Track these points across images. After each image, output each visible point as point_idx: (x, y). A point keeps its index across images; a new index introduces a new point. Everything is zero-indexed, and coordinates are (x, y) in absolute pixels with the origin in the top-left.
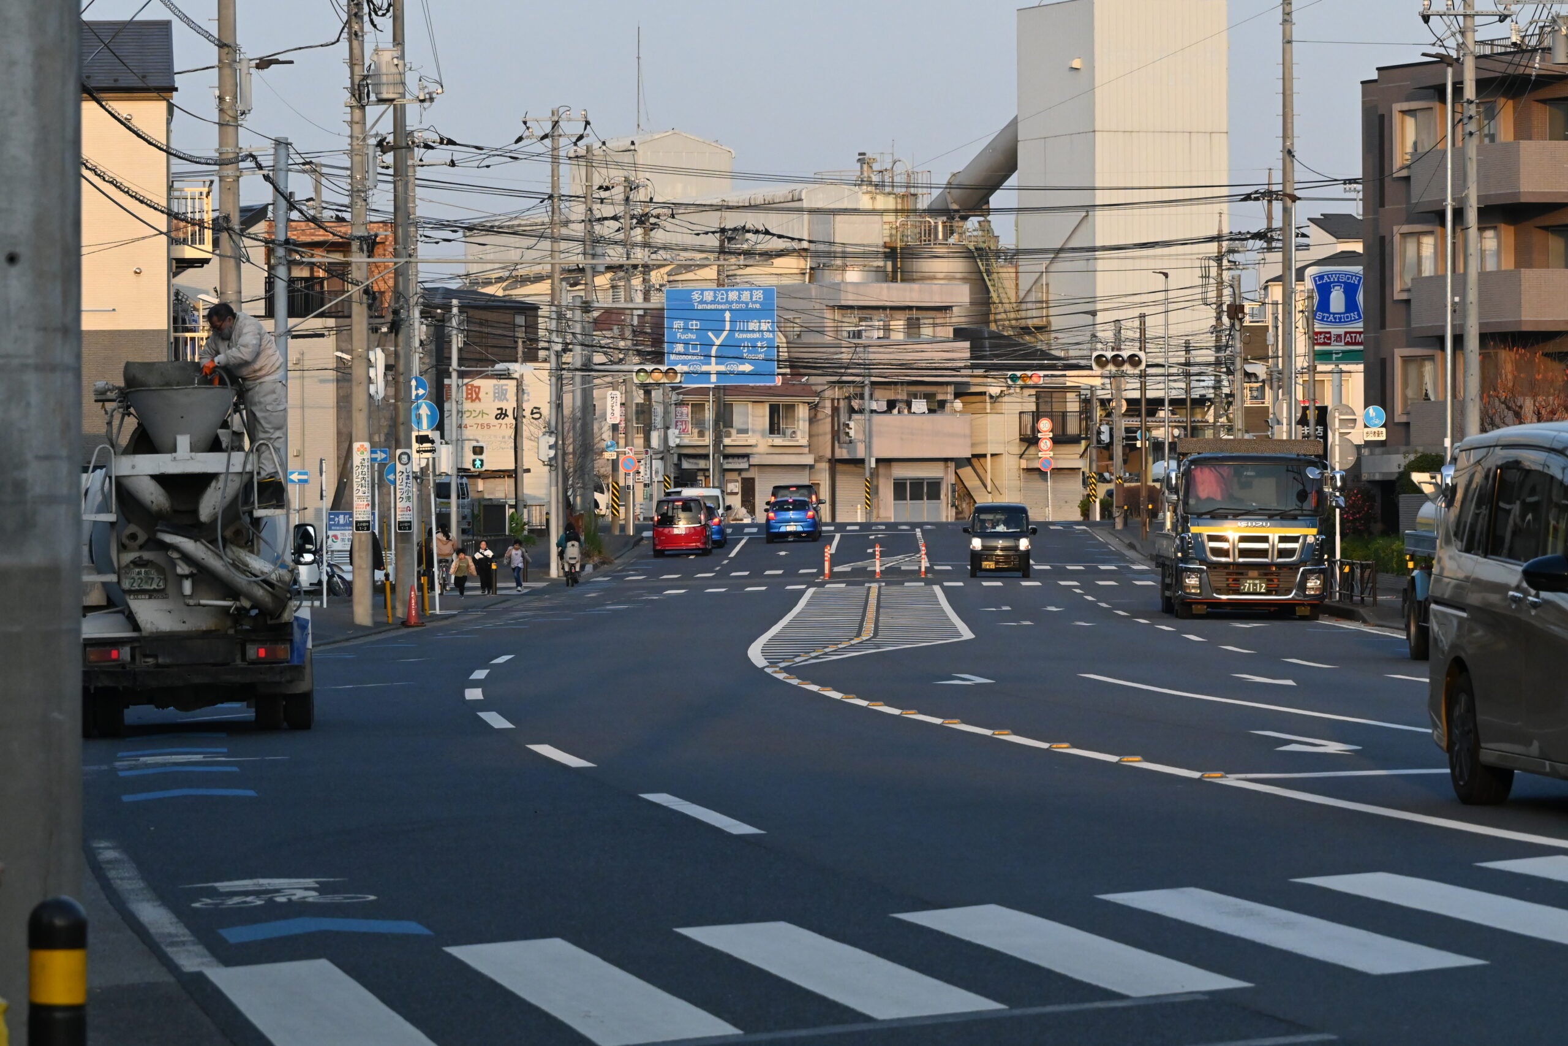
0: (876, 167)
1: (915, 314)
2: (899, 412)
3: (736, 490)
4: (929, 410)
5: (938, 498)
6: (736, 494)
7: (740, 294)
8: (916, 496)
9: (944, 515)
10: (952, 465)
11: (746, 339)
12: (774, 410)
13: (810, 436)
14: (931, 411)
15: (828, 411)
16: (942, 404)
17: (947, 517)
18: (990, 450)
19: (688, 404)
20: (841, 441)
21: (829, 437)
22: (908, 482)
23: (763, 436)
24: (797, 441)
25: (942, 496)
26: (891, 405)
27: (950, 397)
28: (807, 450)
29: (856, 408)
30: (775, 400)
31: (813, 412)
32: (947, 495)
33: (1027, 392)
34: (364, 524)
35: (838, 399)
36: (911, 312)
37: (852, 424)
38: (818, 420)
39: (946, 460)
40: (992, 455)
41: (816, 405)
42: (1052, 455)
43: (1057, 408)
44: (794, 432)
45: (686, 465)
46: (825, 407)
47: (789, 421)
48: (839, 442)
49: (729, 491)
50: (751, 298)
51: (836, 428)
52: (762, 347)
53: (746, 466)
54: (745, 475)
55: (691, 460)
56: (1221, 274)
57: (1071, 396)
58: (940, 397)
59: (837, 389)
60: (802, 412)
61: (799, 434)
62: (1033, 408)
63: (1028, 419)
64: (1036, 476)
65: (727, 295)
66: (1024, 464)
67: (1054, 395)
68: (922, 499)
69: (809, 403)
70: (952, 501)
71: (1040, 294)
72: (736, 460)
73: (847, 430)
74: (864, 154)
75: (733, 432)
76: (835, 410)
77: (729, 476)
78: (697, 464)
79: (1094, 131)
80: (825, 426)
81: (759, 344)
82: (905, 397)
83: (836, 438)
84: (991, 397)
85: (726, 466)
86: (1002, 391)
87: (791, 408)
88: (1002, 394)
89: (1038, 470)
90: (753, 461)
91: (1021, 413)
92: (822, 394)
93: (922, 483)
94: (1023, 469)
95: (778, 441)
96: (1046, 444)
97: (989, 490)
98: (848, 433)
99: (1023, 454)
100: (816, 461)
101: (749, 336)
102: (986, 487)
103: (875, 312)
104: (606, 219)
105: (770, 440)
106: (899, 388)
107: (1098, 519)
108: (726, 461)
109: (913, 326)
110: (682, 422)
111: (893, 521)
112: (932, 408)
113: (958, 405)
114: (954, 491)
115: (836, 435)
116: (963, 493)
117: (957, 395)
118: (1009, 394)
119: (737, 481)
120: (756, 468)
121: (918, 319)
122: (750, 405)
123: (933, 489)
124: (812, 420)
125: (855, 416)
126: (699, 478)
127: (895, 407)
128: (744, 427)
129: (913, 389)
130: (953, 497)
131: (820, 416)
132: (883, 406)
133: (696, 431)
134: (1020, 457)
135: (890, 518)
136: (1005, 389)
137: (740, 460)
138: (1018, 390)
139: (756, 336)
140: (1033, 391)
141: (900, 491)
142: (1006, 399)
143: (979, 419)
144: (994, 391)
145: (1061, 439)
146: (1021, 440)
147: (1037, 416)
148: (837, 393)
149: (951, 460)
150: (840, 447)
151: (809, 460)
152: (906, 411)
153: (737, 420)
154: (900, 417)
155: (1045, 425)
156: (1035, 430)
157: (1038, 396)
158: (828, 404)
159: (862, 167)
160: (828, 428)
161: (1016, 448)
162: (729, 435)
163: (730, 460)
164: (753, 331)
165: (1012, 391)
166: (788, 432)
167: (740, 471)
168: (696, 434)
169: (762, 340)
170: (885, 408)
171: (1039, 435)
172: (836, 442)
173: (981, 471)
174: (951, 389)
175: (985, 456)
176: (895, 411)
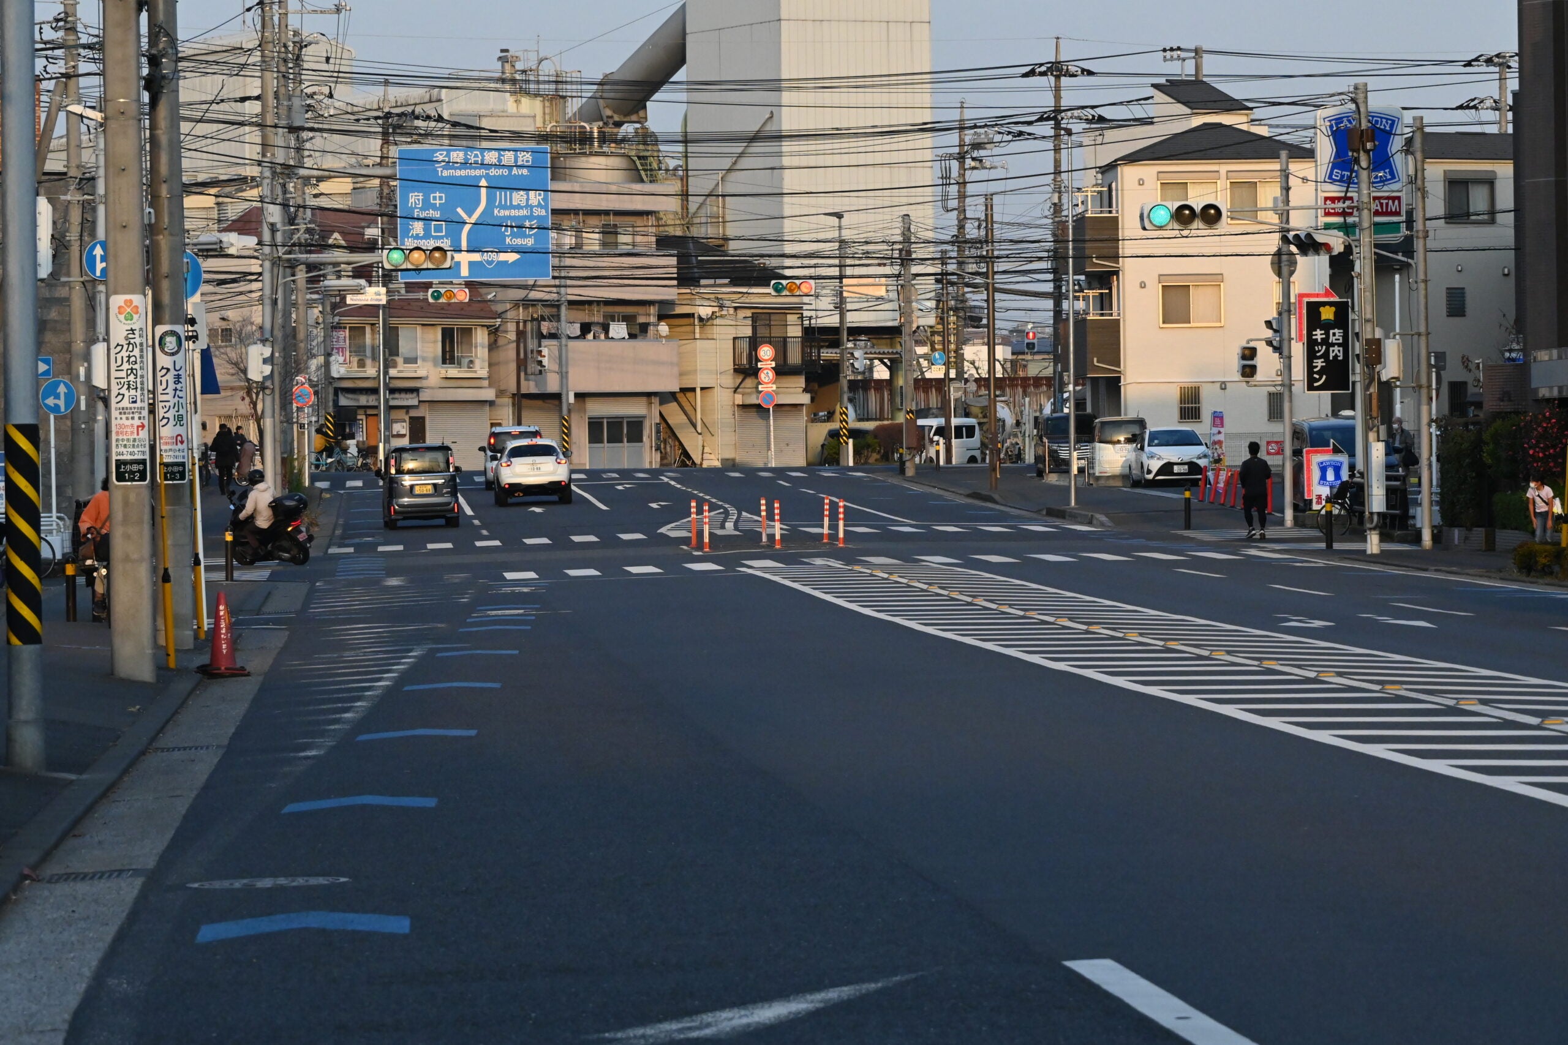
0: (519, 66)
1: (612, 220)
2: (594, 337)
3: (403, 432)
4: (629, 334)
5: (640, 440)
6: (404, 436)
7: (500, 155)
8: (615, 438)
9: (647, 460)
10: (656, 400)
11: (510, 217)
12: (448, 335)
13: (490, 365)
14: (632, 336)
15: (512, 336)
16: (644, 328)
17: (651, 463)
18: (700, 382)
19: (345, 328)
20: (529, 371)
21: (513, 366)
22: (605, 421)
23: (435, 365)
24: (475, 372)
25: (645, 438)
26: (586, 328)
27: (653, 319)
28: (486, 383)
29: (545, 332)
30: (449, 322)
31: (492, 336)
32: (650, 437)
33: (742, 314)
34: (135, 468)
35: (525, 322)
36: (607, 218)
37: (545, 351)
38: (498, 347)
39: (649, 395)
40: (702, 389)
41: (497, 329)
42: (774, 388)
43: (776, 332)
44: (471, 362)
45: (344, 401)
46: (506, 332)
47: (464, 347)
48: (526, 374)
49: (395, 433)
50: (516, 160)
51: (522, 355)
52: (531, 228)
53: (415, 402)
54: (414, 413)
55: (350, 396)
56: (964, 175)
57: (792, 318)
58: (641, 320)
59: (521, 308)
60: (481, 337)
61: (478, 364)
62: (748, 332)
63: (745, 346)
64: (753, 414)
65: (483, 156)
66: (739, 399)
67: (773, 317)
68: (621, 441)
69: (488, 327)
70: (656, 444)
71: (715, 209)
72: (403, 395)
73: (540, 358)
74: (507, 51)
75: (400, 360)
76: (521, 335)
77: (395, 415)
78: (358, 400)
79: (780, 20)
80: (509, 353)
81: (527, 224)
82: (601, 320)
83: (522, 368)
84: (701, 319)
85: (392, 403)
86: (713, 313)
87: (467, 332)
88: (713, 316)
89: (758, 406)
90: (425, 396)
91: (735, 339)
92: (503, 316)
93: (621, 423)
94: (738, 406)
95: (453, 372)
96: (767, 375)
97: (699, 431)
98: (541, 362)
99: (738, 387)
100: (497, 396)
101: (514, 213)
102: (694, 426)
103: (565, 217)
104: (249, 98)
105: (443, 371)
106: (595, 308)
107: (851, 464)
108: (392, 396)
109: (609, 233)
110: (338, 349)
111: (588, 468)
112: (634, 332)
113: (664, 328)
114: (658, 432)
115: (521, 365)
116: (667, 433)
117: (661, 317)
118: (721, 316)
119: (404, 421)
120: (427, 404)
121: (615, 226)
122: (419, 328)
123: (634, 430)
124: (493, 346)
125: (545, 342)
126: (359, 417)
127: (590, 332)
128: (412, 355)
129: (610, 309)
130: (658, 438)
131: (501, 342)
132: (576, 330)
133: (355, 360)
134: (735, 392)
135: (585, 464)
136: (716, 309)
137: (409, 396)
138: (731, 311)
139: (524, 212)
140: (749, 313)
141: (596, 430)
142: (718, 321)
143: (688, 346)
144: (705, 311)
145: (782, 370)
146: (735, 370)
147: (754, 343)
148: (521, 313)
149: (655, 394)
150: (527, 379)
151: (489, 394)
152: (602, 336)
153: (404, 346)
154: (596, 343)
155: (766, 352)
156: (754, 358)
157: (754, 318)
158: (511, 327)
159: (503, 66)
160: (512, 354)
161: (730, 380)
162: (395, 366)
163: (397, 396)
164: (519, 207)
165: (724, 313)
166: (465, 361)
167: (407, 408)
168: (355, 364)
169: (531, 217)
170: (578, 333)
171: (760, 365)
172: (522, 375)
173: (688, 408)
174: (653, 310)
175: (693, 390)
176: (590, 336)
